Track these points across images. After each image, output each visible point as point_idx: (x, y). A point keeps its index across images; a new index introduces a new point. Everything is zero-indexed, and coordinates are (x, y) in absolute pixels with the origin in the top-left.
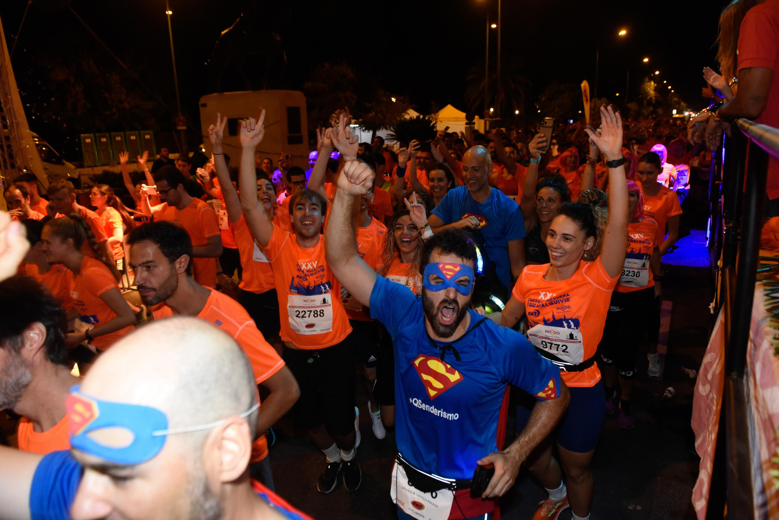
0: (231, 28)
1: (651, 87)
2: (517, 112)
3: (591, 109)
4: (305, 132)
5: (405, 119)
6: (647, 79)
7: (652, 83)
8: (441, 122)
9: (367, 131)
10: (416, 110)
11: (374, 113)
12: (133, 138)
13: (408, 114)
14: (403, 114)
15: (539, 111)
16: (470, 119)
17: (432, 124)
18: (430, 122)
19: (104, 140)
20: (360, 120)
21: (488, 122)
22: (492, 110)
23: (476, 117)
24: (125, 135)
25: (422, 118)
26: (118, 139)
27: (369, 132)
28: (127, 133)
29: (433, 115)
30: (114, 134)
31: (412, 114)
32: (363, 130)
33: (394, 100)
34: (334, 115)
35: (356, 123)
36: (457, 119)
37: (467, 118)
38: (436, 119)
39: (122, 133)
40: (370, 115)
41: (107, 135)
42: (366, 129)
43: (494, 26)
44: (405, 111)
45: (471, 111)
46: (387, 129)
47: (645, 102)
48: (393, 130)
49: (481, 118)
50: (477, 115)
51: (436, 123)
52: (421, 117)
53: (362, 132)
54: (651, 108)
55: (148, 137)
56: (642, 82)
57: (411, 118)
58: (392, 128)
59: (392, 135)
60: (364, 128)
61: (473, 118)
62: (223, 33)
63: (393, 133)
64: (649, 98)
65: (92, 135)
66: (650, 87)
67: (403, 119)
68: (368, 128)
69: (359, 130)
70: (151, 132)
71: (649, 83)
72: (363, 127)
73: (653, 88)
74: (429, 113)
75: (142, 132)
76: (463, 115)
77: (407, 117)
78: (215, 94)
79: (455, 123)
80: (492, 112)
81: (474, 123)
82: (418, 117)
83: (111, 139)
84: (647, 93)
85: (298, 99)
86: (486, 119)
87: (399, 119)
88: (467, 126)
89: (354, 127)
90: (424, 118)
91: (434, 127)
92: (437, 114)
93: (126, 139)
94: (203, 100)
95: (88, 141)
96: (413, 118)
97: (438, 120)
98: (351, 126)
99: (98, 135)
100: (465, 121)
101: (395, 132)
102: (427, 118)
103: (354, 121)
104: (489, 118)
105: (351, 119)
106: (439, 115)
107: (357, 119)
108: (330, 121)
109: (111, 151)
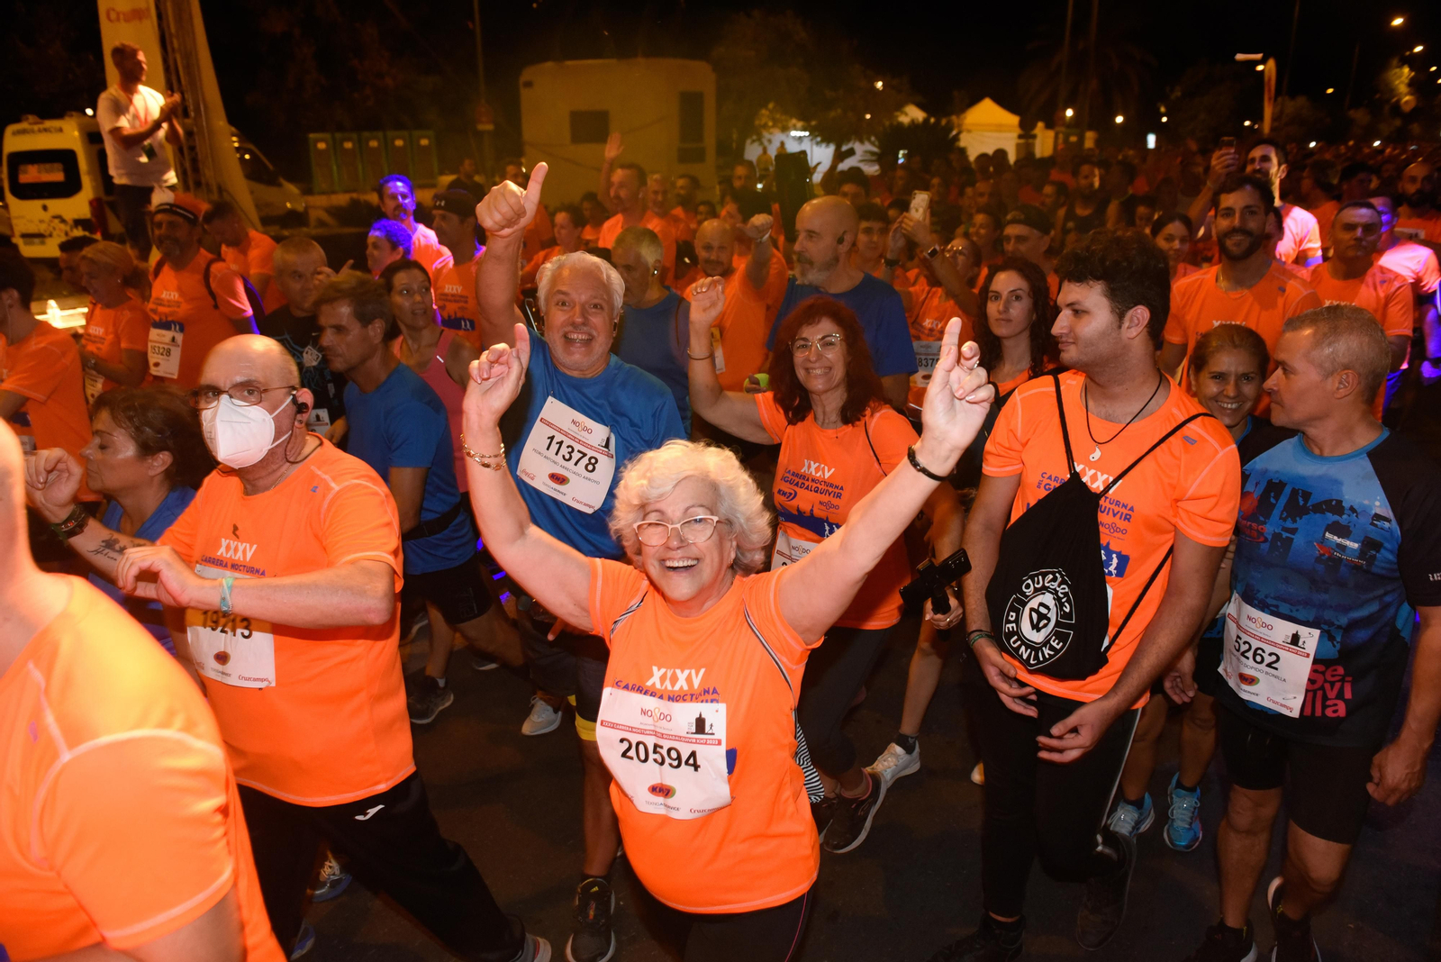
1: (1402, 77)
2: (1119, 119)
3: (1275, 119)
4: (710, 141)
5: (901, 125)
6: (1395, 62)
7: (1406, 70)
8: (969, 131)
9: (824, 145)
10: (921, 106)
11: (839, 111)
12: (399, 143)
13: (906, 114)
14: (898, 113)
15: (1164, 119)
16: (1026, 129)
17: (951, 136)
18: (949, 128)
19: (348, 145)
20: (813, 123)
21: (1061, 136)
22: (1069, 113)
23: (1040, 125)
24: (385, 137)
25: (934, 123)
26: (374, 144)
27: (827, 146)
28: (390, 134)
29: (954, 118)
30: (366, 134)
31: (913, 114)
32: (817, 143)
33: (879, 85)
34: (764, 111)
35: (804, 129)
36: (1000, 128)
37: (1022, 125)
38: (960, 126)
39: (380, 134)
40: (832, 114)
41: (354, 136)
42: (822, 141)
44: (899, 107)
45: (1030, 112)
47: (1387, 108)
48: (877, 143)
49: (1049, 126)
50: (1042, 120)
51: (959, 133)
52: (932, 120)
53: (815, 147)
54: (1398, 122)
55: (424, 142)
56: (1384, 66)
57: (913, 121)
58: (873, 139)
59: (873, 153)
60: (819, 139)
61: (1033, 126)
63: (875, 149)
64: (1395, 99)
65: (327, 136)
66: (1400, 77)
67: (895, 123)
68: (826, 140)
69: (811, 142)
70: (431, 133)
71: (1397, 70)
72: (817, 136)
73: (1407, 81)
74: (948, 114)
75: (416, 133)
76: (1014, 120)
77: (904, 120)
78: (549, 64)
79: (996, 134)
80: (1071, 118)
81: (1034, 137)
82: (926, 121)
83: (361, 144)
84: (1392, 91)
85: (701, 76)
86: (1058, 129)
87: (887, 123)
88: (1022, 141)
89: (800, 137)
90: (937, 122)
91: (956, 138)
92: (962, 116)
93: (387, 144)
94: (527, 75)
95: (322, 146)
96: (916, 122)
97: (964, 127)
98: (794, 133)
99: (338, 135)
100: (1018, 131)
101: (879, 147)
102: (944, 122)
103: (800, 124)
104: (1062, 129)
105: (794, 121)
106: (965, 118)
107: (807, 120)
108: (757, 122)
109: (360, 167)
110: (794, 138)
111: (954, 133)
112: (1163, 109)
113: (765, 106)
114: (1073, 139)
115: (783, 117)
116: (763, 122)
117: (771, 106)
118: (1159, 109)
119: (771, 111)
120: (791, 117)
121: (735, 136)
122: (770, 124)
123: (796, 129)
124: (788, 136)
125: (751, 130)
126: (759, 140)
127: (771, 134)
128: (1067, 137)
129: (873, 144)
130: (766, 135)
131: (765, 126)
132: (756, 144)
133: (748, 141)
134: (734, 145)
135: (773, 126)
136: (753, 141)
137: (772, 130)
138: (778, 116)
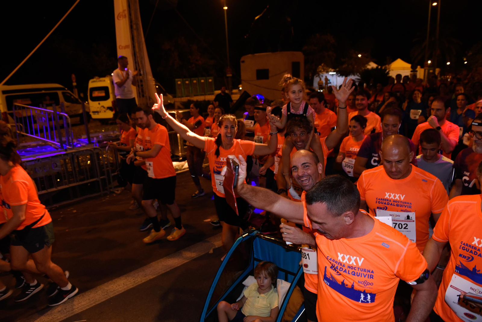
0: (261, 15)
2: (448, 63)
5: (368, 69)
8: (393, 70)
9: (341, 77)
11: (346, 65)
12: (202, 81)
13: (370, 65)
14: (366, 65)
15: (466, 63)
16: (414, 69)
17: (386, 72)
18: (385, 70)
19: (187, 82)
20: (337, 70)
21: (427, 71)
22: (429, 62)
23: (419, 67)
26: (195, 82)
27: (342, 77)
28: (200, 78)
29: (387, 66)
30: (193, 79)
31: (372, 65)
32: (339, 76)
33: (360, 56)
34: (320, 66)
35: (334, 72)
36: (404, 69)
37: (412, 67)
38: (389, 68)
39: (197, 79)
40: (344, 66)
41: (189, 79)
42: (340, 75)
43: (435, 4)
44: (367, 63)
45: (415, 63)
46: (354, 75)
48: (360, 75)
49: (422, 67)
50: (419, 65)
51: (389, 71)
52: (379, 67)
55: (210, 80)
58: (358, 74)
60: (339, 75)
61: (416, 68)
62: (256, 18)
63: (359, 78)
65: (181, 80)
67: (366, 69)
68: (342, 75)
69: (336, 76)
70: (212, 78)
72: (338, 74)
74: (385, 65)
75: (208, 78)
76: (409, 66)
77: (369, 67)
78: (250, 55)
79: (403, 71)
80: (430, 64)
81: (417, 71)
82: (377, 67)
83: (191, 82)
85: (299, 56)
86: (425, 68)
87: (363, 69)
88: (412, 73)
89: (333, 75)
90: (381, 68)
91: (388, 73)
92: (390, 65)
93: (199, 82)
94: (242, 59)
95: (179, 83)
96: (373, 68)
97: (391, 69)
98: (330, 73)
99: (184, 79)
100: (411, 70)
101: (361, 77)
102: (383, 68)
103: (333, 70)
104: (427, 68)
105: (330, 69)
106: (391, 66)
107: (335, 69)
108: (318, 70)
109: (190, 88)
110: (331, 75)
111: (387, 71)
112: (465, 59)
113: (321, 65)
114: (431, 71)
115: (327, 68)
116: (320, 70)
117: (322, 65)
118: (463, 59)
119: (323, 66)
120: (330, 67)
121: (310, 75)
122: (322, 70)
123: (331, 71)
124: (328, 74)
125: (316, 73)
126: (319, 76)
127: (323, 74)
128: (429, 71)
129: (358, 76)
130: (321, 74)
131: (321, 71)
132: (318, 77)
133: (315, 77)
134: (310, 78)
135: (324, 71)
136: (317, 76)
137: (323, 73)
138: (325, 68)
